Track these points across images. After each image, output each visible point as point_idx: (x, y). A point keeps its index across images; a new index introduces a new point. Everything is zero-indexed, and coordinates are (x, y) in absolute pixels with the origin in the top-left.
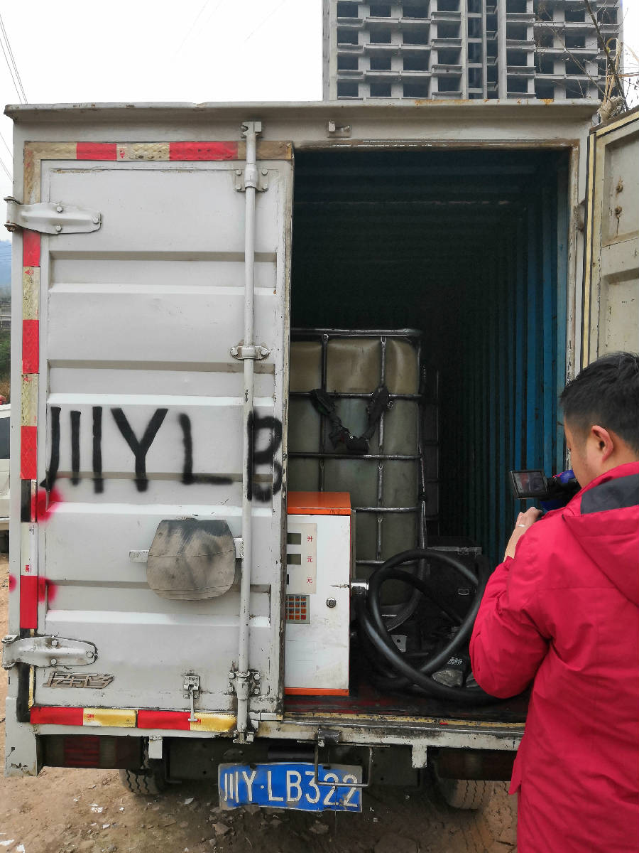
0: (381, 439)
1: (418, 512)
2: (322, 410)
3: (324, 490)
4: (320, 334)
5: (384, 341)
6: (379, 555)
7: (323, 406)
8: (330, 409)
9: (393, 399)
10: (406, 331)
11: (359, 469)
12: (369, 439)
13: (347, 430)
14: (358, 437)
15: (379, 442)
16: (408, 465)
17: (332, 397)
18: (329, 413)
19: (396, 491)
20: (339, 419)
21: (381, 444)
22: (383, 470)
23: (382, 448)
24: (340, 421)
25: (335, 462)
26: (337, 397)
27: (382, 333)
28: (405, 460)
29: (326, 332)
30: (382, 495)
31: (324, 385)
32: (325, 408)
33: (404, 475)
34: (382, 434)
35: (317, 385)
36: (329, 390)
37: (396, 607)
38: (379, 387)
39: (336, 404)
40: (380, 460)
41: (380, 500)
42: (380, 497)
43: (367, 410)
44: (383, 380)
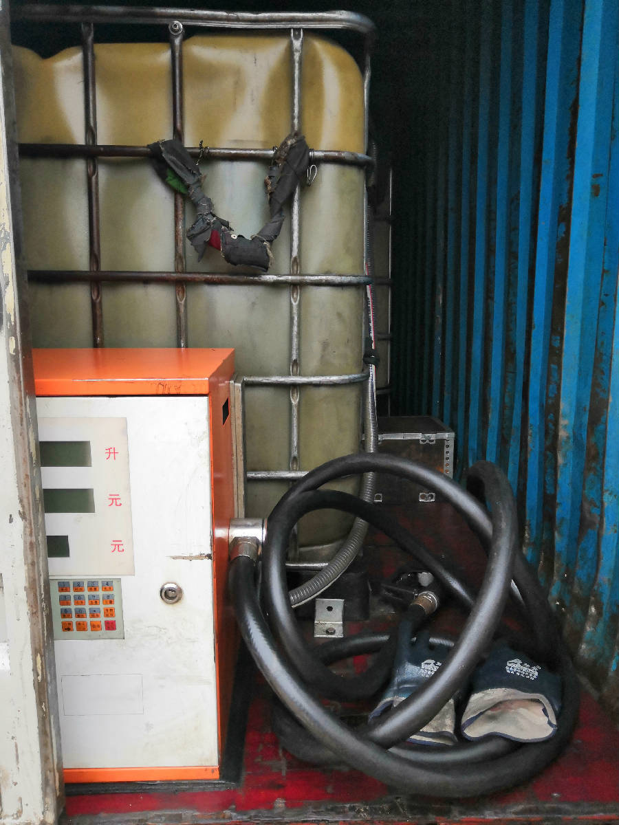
0: (295, 244)
1: (361, 384)
2: (174, 183)
3: (186, 346)
4: (165, 21)
5: (297, 37)
6: (294, 462)
7: (176, 176)
8: (190, 180)
9: (318, 161)
10: (341, 18)
11: (254, 304)
12: (271, 242)
13: (226, 224)
14: (248, 237)
15: (291, 251)
16: (348, 296)
17: (195, 156)
18: (188, 187)
19: (325, 345)
20: (209, 200)
21: (295, 254)
22: (299, 306)
23: (296, 262)
24: (211, 205)
25: (207, 289)
26: (207, 158)
27: (292, 20)
28: (341, 285)
29: (177, 17)
30: (299, 355)
31: (178, 134)
32: (181, 180)
33: (339, 315)
34: (296, 235)
35: (162, 132)
36: (190, 142)
37: (326, 549)
38: (289, 137)
39: (204, 171)
40: (295, 286)
41: (296, 363)
42: (294, 357)
43: (266, 184)
44: (296, 121)
